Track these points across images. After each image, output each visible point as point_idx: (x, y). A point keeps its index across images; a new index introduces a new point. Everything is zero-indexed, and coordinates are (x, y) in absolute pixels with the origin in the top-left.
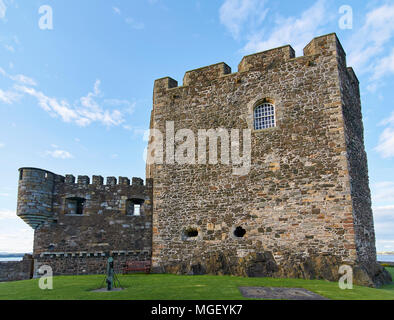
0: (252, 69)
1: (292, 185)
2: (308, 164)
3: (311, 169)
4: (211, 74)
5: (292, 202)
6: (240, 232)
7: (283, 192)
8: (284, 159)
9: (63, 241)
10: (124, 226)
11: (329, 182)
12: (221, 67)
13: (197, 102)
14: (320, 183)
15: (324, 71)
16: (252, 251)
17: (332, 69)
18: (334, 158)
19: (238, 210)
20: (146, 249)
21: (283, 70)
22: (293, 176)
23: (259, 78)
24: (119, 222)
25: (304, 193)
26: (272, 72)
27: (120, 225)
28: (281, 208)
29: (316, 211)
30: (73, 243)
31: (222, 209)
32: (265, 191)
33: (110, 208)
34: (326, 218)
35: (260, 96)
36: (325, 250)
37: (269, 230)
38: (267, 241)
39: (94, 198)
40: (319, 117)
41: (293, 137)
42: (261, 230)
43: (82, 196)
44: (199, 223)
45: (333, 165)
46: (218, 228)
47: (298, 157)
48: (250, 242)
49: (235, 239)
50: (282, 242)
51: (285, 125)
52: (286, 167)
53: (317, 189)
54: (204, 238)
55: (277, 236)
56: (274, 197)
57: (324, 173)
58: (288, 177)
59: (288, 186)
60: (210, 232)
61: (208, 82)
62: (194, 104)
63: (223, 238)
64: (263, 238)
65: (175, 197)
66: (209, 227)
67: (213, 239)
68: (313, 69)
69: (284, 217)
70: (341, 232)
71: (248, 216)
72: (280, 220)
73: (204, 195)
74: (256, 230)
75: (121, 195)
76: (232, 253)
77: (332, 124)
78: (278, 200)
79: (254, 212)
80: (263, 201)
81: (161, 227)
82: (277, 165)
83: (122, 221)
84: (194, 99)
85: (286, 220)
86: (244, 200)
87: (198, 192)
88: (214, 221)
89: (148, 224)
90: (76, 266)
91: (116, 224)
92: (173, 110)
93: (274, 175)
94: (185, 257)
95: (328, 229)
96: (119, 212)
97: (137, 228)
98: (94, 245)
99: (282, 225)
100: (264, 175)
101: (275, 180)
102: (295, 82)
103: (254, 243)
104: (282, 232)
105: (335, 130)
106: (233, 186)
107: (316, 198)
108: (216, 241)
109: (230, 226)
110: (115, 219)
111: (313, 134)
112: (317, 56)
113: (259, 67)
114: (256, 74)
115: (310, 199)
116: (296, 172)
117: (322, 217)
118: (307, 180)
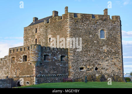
0: (100, 19)
1: (110, 56)
2: (113, 51)
3: (114, 52)
4: (88, 17)
5: (110, 61)
6: (96, 69)
7: (108, 58)
8: (108, 49)
9: (44, 71)
10: (61, 65)
11: (118, 57)
12: (91, 16)
13: (84, 25)
14: (116, 57)
15: (117, 26)
16: (100, 74)
17: (119, 26)
18: (119, 50)
19: (96, 62)
20: (67, 74)
21: (108, 22)
22: (110, 54)
23: (102, 23)
24: (59, 64)
25: (112, 59)
26: (105, 22)
27: (59, 65)
28: (107, 63)
29: (115, 64)
30: (47, 72)
31: (92, 62)
32: (103, 57)
33: (56, 59)
34: (117, 66)
35: (102, 28)
36: (116, 74)
37: (104, 68)
38: (104, 71)
39: (52, 55)
40: (116, 38)
41: (110, 43)
42: (102, 68)
43: (48, 54)
44: (85, 66)
45: (119, 52)
46: (91, 67)
47: (111, 49)
48: (99, 72)
49: (95, 71)
50: (107, 72)
51: (108, 39)
52: (108, 51)
53: (115, 58)
54: (87, 70)
55: (106, 70)
56: (105, 59)
57: (116, 54)
58: (109, 54)
59: (109, 56)
60: (88, 69)
61: (87, 19)
62: (83, 26)
63: (92, 70)
64: (103, 71)
65: (77, 56)
66: (88, 67)
67: (89, 71)
68: (115, 24)
69: (108, 65)
70: (120, 70)
71: (99, 64)
72: (107, 66)
73: (86, 57)
74: (101, 69)
75: (59, 54)
76: (95, 75)
77: (118, 41)
78: (106, 60)
79: (100, 63)
80: (103, 60)
81: (72, 66)
82: (106, 50)
83: (60, 64)
84: (83, 24)
85: (108, 66)
86: (98, 59)
87: (85, 55)
88: (89, 65)
89: (67, 65)
90: (47, 80)
91: (58, 65)
92: (76, 26)
93: (105, 53)
94: (81, 76)
95: (117, 69)
96: (59, 60)
97: (64, 66)
98: (53, 72)
99: (107, 67)
100: (103, 52)
101: (106, 54)
102: (111, 27)
103: (100, 72)
104: (107, 69)
105: (119, 43)
106: (95, 55)
107: (115, 60)
108: (90, 72)
109: (94, 67)
110: (58, 63)
111: (114, 43)
112: (116, 21)
113: (102, 19)
114: (101, 21)
115: (113, 60)
116: (110, 53)
117: (116, 66)
118: (113, 55)
